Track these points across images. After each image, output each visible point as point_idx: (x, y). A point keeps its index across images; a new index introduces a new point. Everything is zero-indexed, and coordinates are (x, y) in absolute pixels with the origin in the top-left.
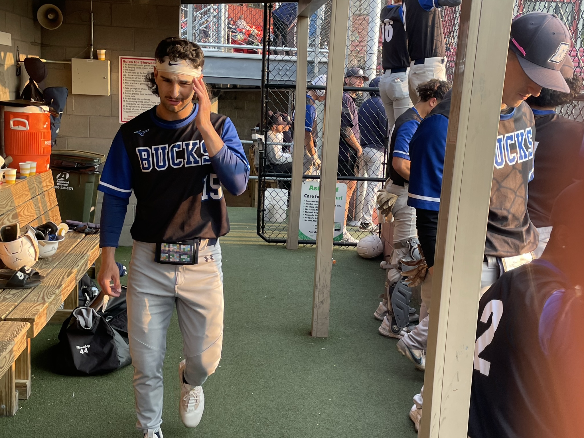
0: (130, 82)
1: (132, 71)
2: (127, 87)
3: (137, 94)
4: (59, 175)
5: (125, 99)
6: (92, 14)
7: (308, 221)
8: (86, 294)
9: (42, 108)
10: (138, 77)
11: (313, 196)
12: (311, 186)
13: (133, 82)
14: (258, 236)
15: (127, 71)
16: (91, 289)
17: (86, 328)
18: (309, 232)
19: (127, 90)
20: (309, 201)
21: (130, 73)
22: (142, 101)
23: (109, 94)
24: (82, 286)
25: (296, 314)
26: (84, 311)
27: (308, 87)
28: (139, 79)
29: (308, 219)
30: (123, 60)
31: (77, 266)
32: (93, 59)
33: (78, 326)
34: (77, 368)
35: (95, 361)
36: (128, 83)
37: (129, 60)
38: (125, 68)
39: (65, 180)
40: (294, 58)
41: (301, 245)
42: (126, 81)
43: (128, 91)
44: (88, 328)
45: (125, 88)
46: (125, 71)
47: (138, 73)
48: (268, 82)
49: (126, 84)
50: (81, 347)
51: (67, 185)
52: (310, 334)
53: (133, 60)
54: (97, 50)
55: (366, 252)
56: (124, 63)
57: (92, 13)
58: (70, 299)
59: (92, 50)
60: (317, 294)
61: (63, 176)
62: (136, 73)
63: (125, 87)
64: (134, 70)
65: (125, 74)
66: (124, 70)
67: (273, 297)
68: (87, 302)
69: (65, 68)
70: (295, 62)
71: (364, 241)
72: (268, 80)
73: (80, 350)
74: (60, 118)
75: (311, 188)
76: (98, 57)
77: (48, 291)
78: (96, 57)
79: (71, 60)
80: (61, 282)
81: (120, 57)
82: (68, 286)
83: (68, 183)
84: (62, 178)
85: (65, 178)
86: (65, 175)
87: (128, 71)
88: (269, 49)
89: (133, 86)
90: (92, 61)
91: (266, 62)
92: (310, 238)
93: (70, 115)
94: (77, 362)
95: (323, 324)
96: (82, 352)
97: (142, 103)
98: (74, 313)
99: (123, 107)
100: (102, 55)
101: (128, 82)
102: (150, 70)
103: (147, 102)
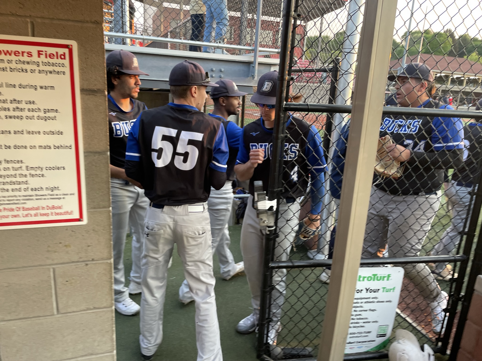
102: (15, 73)
103: (14, 169)
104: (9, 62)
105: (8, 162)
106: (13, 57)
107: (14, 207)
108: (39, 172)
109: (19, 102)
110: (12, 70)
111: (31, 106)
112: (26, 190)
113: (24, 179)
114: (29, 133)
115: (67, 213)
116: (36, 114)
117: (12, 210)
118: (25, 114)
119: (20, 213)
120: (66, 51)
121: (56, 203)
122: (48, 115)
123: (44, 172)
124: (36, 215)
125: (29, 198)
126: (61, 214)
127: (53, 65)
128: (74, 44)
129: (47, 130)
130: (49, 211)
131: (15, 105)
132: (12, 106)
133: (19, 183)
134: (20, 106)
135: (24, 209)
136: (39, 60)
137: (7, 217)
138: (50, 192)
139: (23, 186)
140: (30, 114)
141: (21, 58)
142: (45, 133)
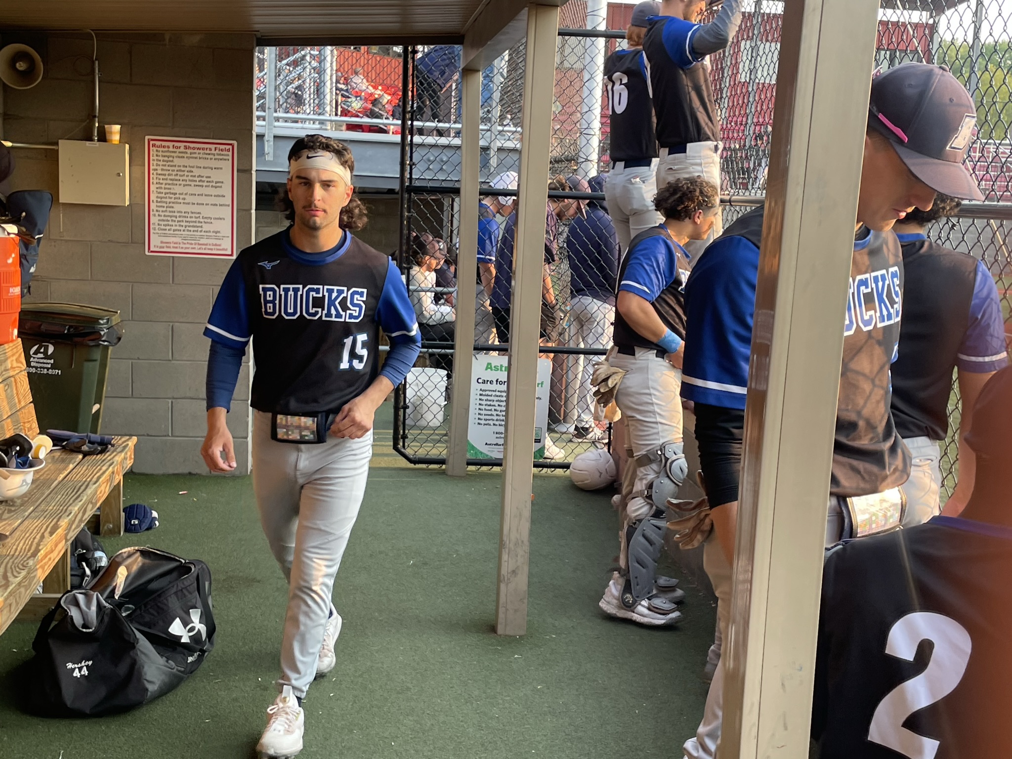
0: (164, 182)
1: (169, 163)
2: (159, 190)
3: (177, 203)
4: (36, 347)
5: (155, 212)
6: (97, 62)
7: (485, 424)
8: (84, 564)
9: (4, 229)
10: (179, 173)
11: (491, 382)
12: (489, 364)
13: (171, 182)
14: (395, 452)
15: (159, 163)
16: (93, 554)
17: (84, 630)
18: (486, 444)
19: (160, 195)
20: (486, 391)
21: (165, 165)
22: (186, 215)
23: (127, 203)
24: (76, 550)
25: (466, 593)
26: (81, 598)
27: (482, 191)
28: (180, 176)
29: (483, 422)
30: (151, 143)
31: (67, 514)
32: (99, 140)
33: (69, 626)
34: (69, 703)
35: (102, 692)
36: (162, 184)
37: (164, 143)
38: (155, 158)
39: (47, 357)
40: (457, 141)
41: (472, 468)
42: (158, 181)
43: (161, 198)
44: (88, 631)
45: (155, 192)
46: (155, 163)
47: (179, 166)
48: (411, 182)
49: (158, 186)
50: (76, 666)
51: (49, 366)
52: (493, 629)
53: (171, 144)
54: (106, 126)
55: (587, 480)
56: (155, 149)
57: (96, 59)
58: (55, 575)
59: (97, 125)
60: (505, 557)
61: (42, 350)
62: (175, 166)
63: (155, 190)
64: (172, 161)
65: (155, 167)
66: (154, 160)
67: (425, 564)
68: (86, 578)
69: (46, 156)
70: (458, 148)
71: (583, 460)
72: (411, 178)
73: (73, 670)
74: (38, 246)
75: (489, 366)
76: (108, 138)
77: (13, 562)
78: (103, 137)
79: (57, 144)
80: (38, 545)
81: (147, 138)
82: (52, 551)
83: (52, 361)
84: (41, 353)
85: (45, 353)
86: (46, 348)
87: (161, 163)
88: (412, 124)
89: (170, 189)
90: (96, 144)
91: (408, 148)
92: (487, 455)
93: (55, 241)
94: (68, 694)
95: (516, 611)
96: (76, 674)
97: (187, 219)
98: (62, 602)
99: (152, 226)
100: (115, 133)
101: (161, 181)
102: (202, 160)
103: (196, 217)
104: (199, 153)
105: (192, 213)
106: (201, 151)
107: (193, 242)
108: (209, 221)
109: (202, 177)
110: (200, 158)
111: (209, 179)
112: (201, 231)
113: (200, 225)
114: (206, 195)
115: (223, 249)
116: (211, 184)
117: (192, 244)
118: (205, 184)
119: (197, 246)
120: (230, 147)
121: (218, 242)
122: (217, 185)
123: (212, 221)
124: (205, 249)
125: (202, 237)
126: (220, 250)
127: (223, 155)
128: (235, 143)
129: (216, 194)
130: (213, 247)
131: (200, 179)
132: (198, 179)
133: (198, 227)
134: (203, 179)
135: (199, 244)
136: (215, 152)
137: (188, 248)
138: (214, 234)
139: (200, 229)
140: (208, 184)
141: (205, 151)
142: (215, 196)
